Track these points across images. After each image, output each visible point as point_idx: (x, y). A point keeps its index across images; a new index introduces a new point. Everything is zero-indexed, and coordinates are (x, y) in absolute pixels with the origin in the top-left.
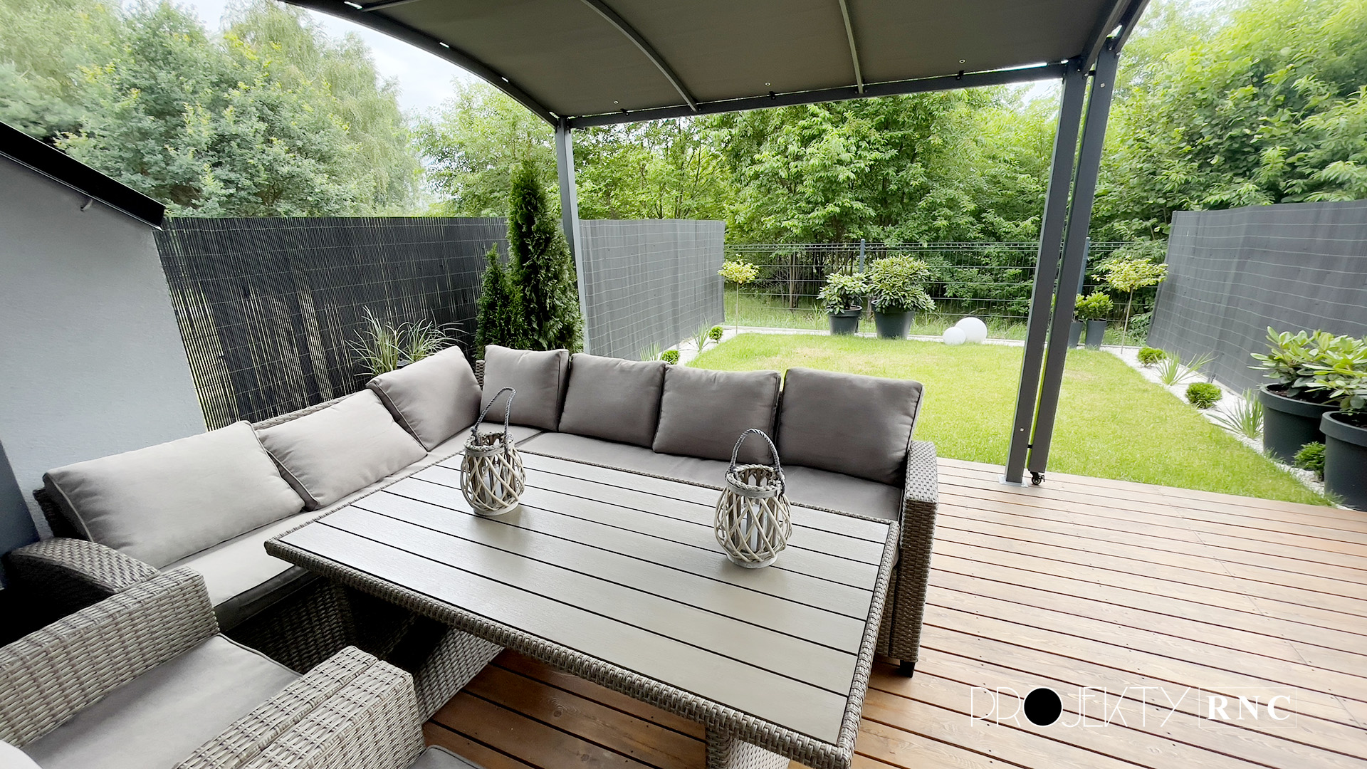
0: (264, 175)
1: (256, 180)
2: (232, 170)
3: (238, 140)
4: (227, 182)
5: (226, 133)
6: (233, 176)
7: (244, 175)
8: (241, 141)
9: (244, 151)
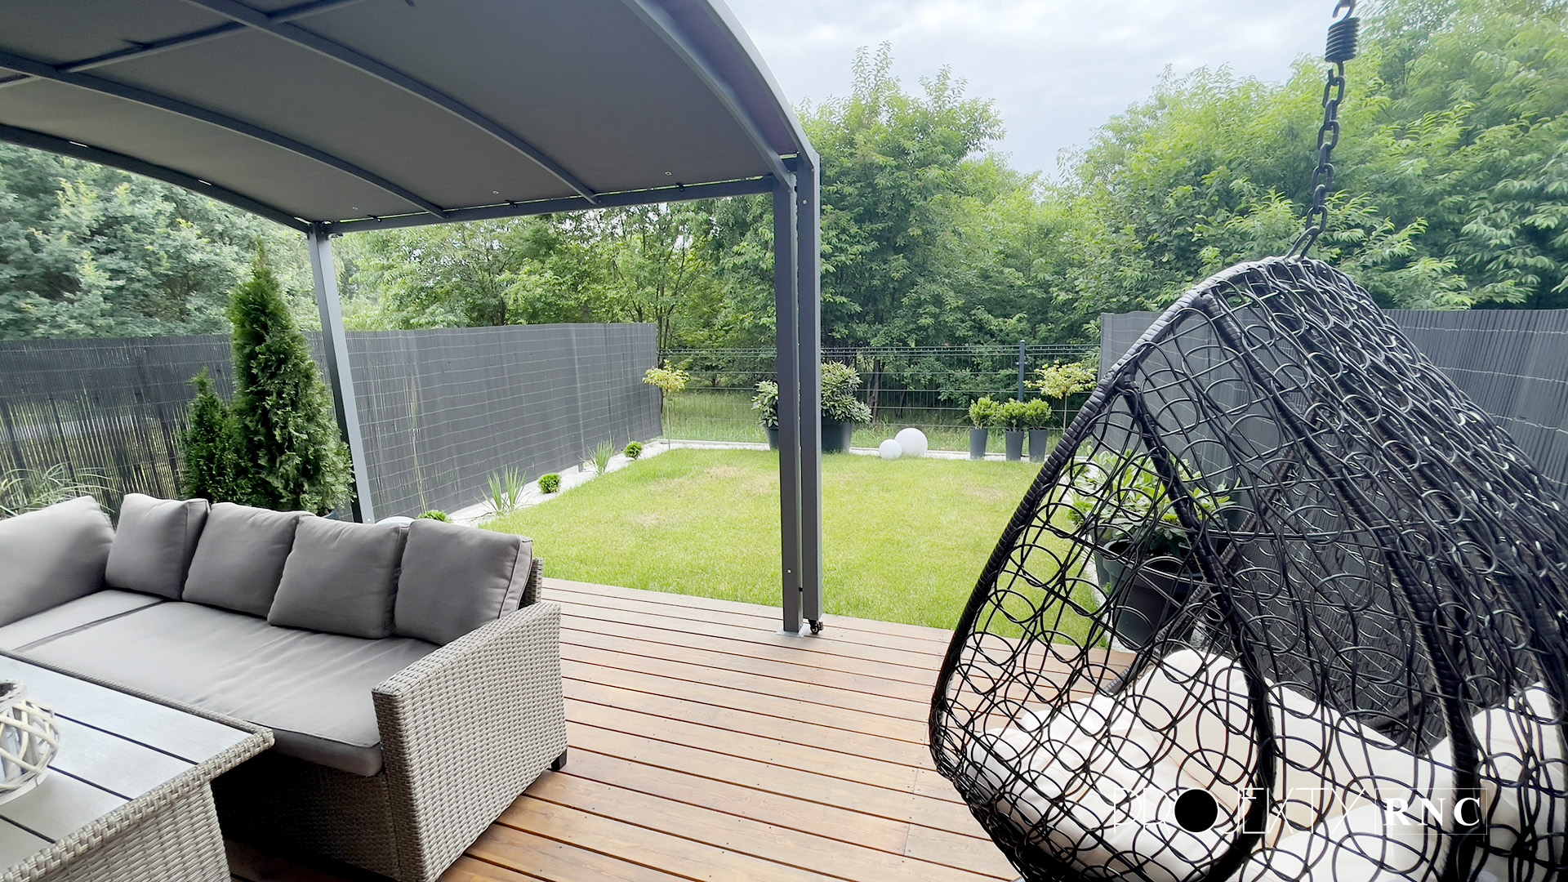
0: (166, 263)
1: (155, 269)
2: (126, 258)
3: (135, 223)
4: (115, 273)
5: (119, 215)
6: (124, 265)
7: (141, 263)
8: (139, 223)
9: (140, 236)
